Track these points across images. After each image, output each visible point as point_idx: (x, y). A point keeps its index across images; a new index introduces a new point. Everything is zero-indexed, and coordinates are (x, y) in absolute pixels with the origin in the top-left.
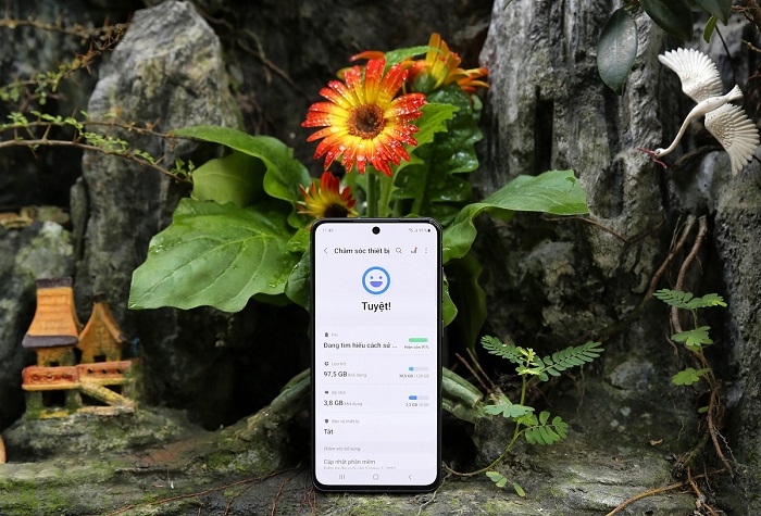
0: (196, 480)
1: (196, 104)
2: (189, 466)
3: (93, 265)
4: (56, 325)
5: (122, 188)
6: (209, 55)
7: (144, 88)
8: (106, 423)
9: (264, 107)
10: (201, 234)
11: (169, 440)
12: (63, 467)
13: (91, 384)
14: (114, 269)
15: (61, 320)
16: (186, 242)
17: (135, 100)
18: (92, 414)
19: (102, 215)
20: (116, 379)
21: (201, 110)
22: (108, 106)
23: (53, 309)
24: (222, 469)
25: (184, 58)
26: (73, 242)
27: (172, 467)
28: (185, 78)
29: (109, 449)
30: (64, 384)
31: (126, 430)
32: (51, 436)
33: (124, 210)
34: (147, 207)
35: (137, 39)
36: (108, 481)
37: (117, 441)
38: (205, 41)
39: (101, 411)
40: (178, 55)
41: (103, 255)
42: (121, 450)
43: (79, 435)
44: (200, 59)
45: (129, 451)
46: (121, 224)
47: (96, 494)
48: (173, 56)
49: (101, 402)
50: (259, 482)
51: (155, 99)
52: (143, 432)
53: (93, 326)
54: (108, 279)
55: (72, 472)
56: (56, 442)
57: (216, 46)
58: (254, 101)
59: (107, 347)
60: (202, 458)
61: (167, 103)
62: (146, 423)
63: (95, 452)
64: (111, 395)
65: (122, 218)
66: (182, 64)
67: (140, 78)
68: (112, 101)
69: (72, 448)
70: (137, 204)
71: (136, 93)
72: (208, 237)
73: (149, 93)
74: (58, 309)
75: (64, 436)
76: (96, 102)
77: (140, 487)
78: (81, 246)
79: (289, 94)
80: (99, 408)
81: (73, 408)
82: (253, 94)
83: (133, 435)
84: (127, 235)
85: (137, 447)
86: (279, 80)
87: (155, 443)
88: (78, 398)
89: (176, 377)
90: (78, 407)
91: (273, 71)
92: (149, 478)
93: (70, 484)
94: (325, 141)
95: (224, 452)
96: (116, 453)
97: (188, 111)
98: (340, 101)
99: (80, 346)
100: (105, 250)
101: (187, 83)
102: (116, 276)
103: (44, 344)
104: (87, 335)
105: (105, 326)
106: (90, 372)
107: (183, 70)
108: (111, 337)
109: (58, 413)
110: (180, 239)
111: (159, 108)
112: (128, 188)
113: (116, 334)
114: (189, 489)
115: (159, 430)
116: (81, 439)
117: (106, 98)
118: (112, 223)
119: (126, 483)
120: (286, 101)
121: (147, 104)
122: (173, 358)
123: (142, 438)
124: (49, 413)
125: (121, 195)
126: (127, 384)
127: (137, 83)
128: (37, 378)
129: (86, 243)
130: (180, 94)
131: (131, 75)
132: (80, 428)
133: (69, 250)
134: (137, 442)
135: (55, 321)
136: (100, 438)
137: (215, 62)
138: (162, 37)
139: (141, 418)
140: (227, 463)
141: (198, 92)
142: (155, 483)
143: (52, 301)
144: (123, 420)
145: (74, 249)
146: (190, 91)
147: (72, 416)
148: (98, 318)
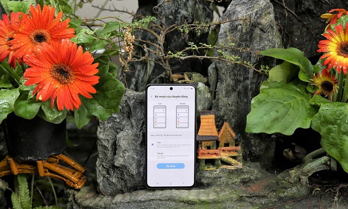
0: (272, 199)
1: (265, 36)
2: (268, 194)
3: (221, 103)
4: (210, 131)
5: (232, 71)
6: (269, 13)
7: (242, 29)
8: (231, 172)
9: (284, 27)
10: (274, 99)
11: (257, 179)
12: (217, 192)
13: (225, 156)
14: (229, 105)
15: (211, 129)
16: (268, 102)
17: (239, 34)
18: (226, 169)
19: (224, 82)
20: (235, 154)
21: (267, 38)
22: (226, 36)
23: (207, 124)
24: (282, 195)
25: (259, 15)
26: (211, 92)
27: (262, 194)
28: (259, 24)
29: (233, 183)
30: (214, 157)
31: (240, 175)
32: (209, 178)
33: (233, 79)
34: (242, 79)
35: (237, 5)
36: (237, 200)
37: (236, 180)
38: (268, 7)
39: (229, 167)
40: (256, 14)
41: (225, 99)
42: (238, 184)
43: (221, 177)
44: (265, 15)
45: (241, 184)
46: (231, 85)
47: (233, 206)
48: (254, 14)
49: (229, 164)
50: (299, 201)
51: (247, 33)
52: (246, 176)
53: (224, 131)
54: (227, 109)
55: (222, 196)
56: (212, 180)
57: (272, 9)
58: (280, 24)
59: (230, 140)
60: (274, 190)
61: (252, 35)
62: (247, 172)
63: (227, 184)
64: (233, 161)
65: (232, 83)
66: (258, 18)
67: (241, 25)
68: (228, 34)
69: (218, 183)
70: (238, 78)
71: (239, 31)
72: (277, 100)
73: (244, 31)
74: (209, 124)
75: (215, 178)
76: (221, 34)
77: (250, 203)
78: (214, 94)
79: (295, 21)
80: (228, 166)
81: (218, 167)
82: (279, 21)
83: (242, 177)
84: (234, 90)
85: (244, 182)
86: (291, 15)
87: (251, 181)
88: (220, 162)
89: (254, 148)
90: (220, 166)
91: (288, 11)
92: (253, 198)
93: (223, 202)
94: (328, 59)
95: (282, 188)
96: (236, 185)
97: (261, 38)
98: (333, 40)
99: (219, 140)
100: (226, 97)
101: (260, 26)
102: (230, 108)
103: (205, 139)
104: (222, 135)
105: (229, 131)
106: (223, 150)
107: (259, 21)
108: (232, 136)
109: (212, 168)
110: (265, 101)
111: (248, 37)
112: (235, 71)
113: (234, 135)
114: (271, 204)
115: (252, 175)
116: (222, 179)
117: (225, 32)
118: (228, 85)
119: (244, 201)
120: (293, 24)
121: (243, 35)
122: (252, 141)
123: (246, 179)
124: (208, 168)
125: (232, 74)
126: (239, 156)
127: (239, 27)
128: (203, 154)
129: (217, 93)
130: (257, 31)
131: (237, 23)
132: (221, 174)
133: (209, 95)
134: (244, 180)
135: (209, 129)
136: (229, 178)
137: (272, 16)
138: (248, 5)
139: (245, 170)
140: (284, 193)
141: (265, 30)
142: (255, 201)
143: (207, 120)
144: (238, 172)
145: (211, 95)
146: (262, 30)
147: (218, 170)
148: (226, 128)
